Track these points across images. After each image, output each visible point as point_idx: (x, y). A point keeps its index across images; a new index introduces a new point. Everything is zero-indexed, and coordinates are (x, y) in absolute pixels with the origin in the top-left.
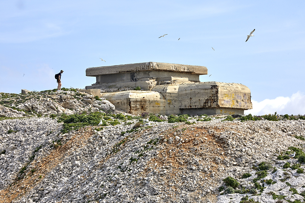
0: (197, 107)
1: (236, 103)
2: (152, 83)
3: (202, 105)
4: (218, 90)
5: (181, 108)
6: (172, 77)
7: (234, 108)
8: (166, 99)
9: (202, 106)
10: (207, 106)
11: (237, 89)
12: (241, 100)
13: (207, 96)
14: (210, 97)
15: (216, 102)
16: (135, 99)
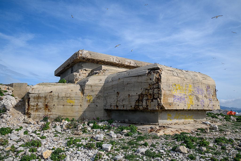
0: (125, 108)
1: (195, 102)
2: (81, 75)
3: (133, 104)
4: (160, 75)
5: (106, 108)
6: (103, 66)
7: (193, 110)
8: (85, 94)
9: (133, 107)
10: (141, 108)
11: (196, 78)
12: (204, 95)
13: (140, 88)
14: (146, 89)
15: (157, 99)
16: (37, 94)
